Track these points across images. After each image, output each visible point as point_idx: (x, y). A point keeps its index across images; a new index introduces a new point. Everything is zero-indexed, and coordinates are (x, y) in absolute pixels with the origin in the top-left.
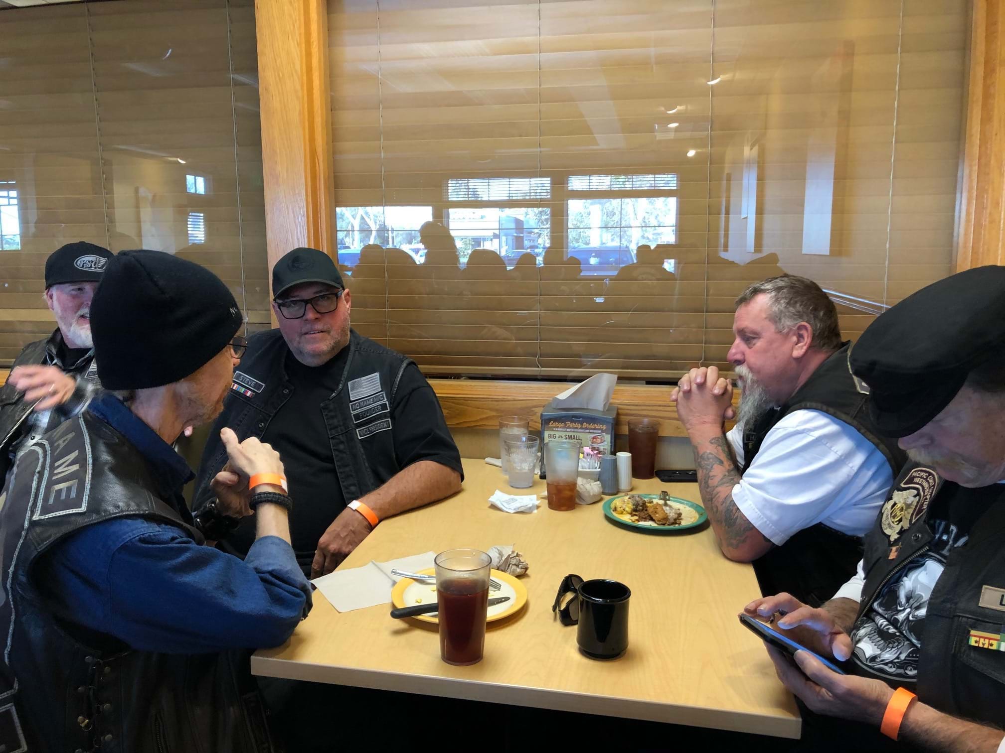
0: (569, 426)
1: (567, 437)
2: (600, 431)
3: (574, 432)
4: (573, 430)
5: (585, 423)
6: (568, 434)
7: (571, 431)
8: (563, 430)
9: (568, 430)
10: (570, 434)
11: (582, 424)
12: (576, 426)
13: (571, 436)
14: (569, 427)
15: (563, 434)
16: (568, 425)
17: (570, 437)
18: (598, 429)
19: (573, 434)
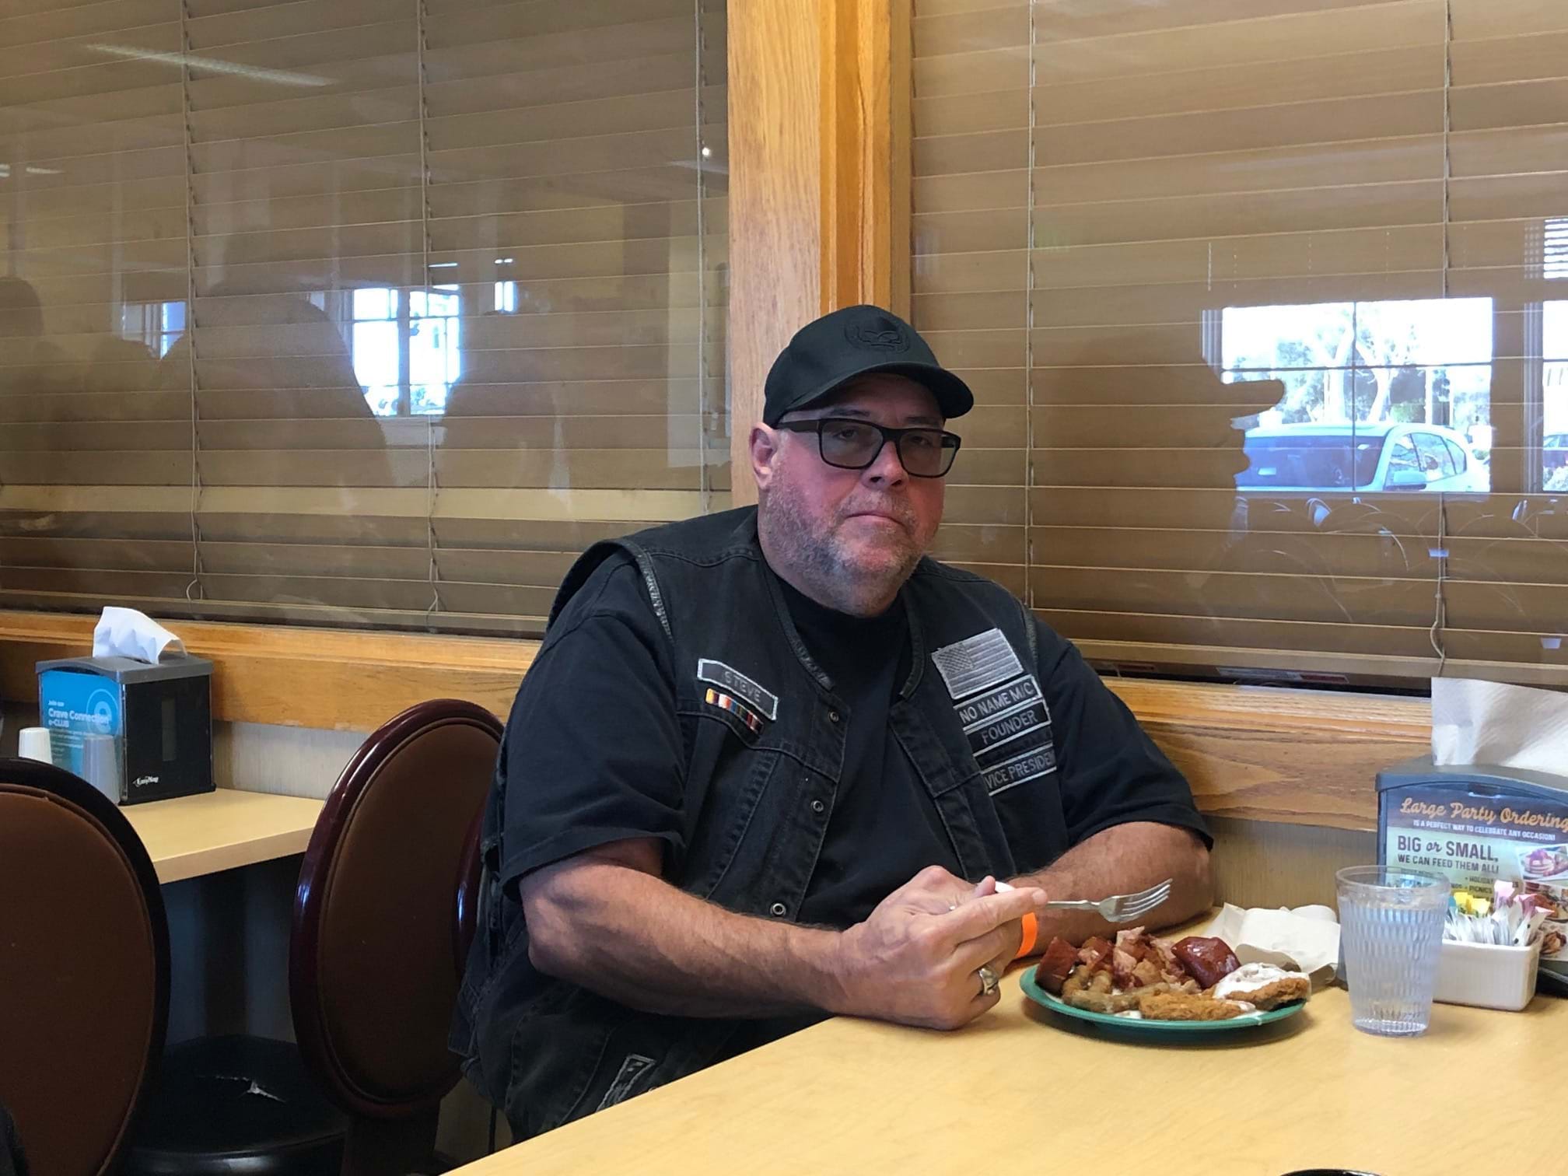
0: (1459, 816)
1: (1454, 848)
2: (1552, 837)
3: (1474, 834)
4: (1470, 828)
5: (1507, 810)
6: (1456, 839)
7: (1465, 832)
8: (1442, 825)
9: (1455, 827)
10: (1463, 840)
11: (1498, 813)
12: (1480, 818)
13: (1466, 845)
14: (1459, 820)
15: (1442, 840)
16: (1456, 812)
17: (1462, 850)
18: (1546, 831)
19: (1471, 841)
